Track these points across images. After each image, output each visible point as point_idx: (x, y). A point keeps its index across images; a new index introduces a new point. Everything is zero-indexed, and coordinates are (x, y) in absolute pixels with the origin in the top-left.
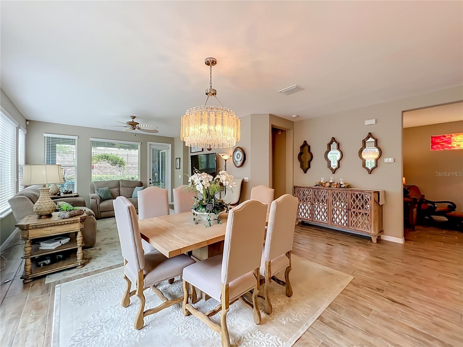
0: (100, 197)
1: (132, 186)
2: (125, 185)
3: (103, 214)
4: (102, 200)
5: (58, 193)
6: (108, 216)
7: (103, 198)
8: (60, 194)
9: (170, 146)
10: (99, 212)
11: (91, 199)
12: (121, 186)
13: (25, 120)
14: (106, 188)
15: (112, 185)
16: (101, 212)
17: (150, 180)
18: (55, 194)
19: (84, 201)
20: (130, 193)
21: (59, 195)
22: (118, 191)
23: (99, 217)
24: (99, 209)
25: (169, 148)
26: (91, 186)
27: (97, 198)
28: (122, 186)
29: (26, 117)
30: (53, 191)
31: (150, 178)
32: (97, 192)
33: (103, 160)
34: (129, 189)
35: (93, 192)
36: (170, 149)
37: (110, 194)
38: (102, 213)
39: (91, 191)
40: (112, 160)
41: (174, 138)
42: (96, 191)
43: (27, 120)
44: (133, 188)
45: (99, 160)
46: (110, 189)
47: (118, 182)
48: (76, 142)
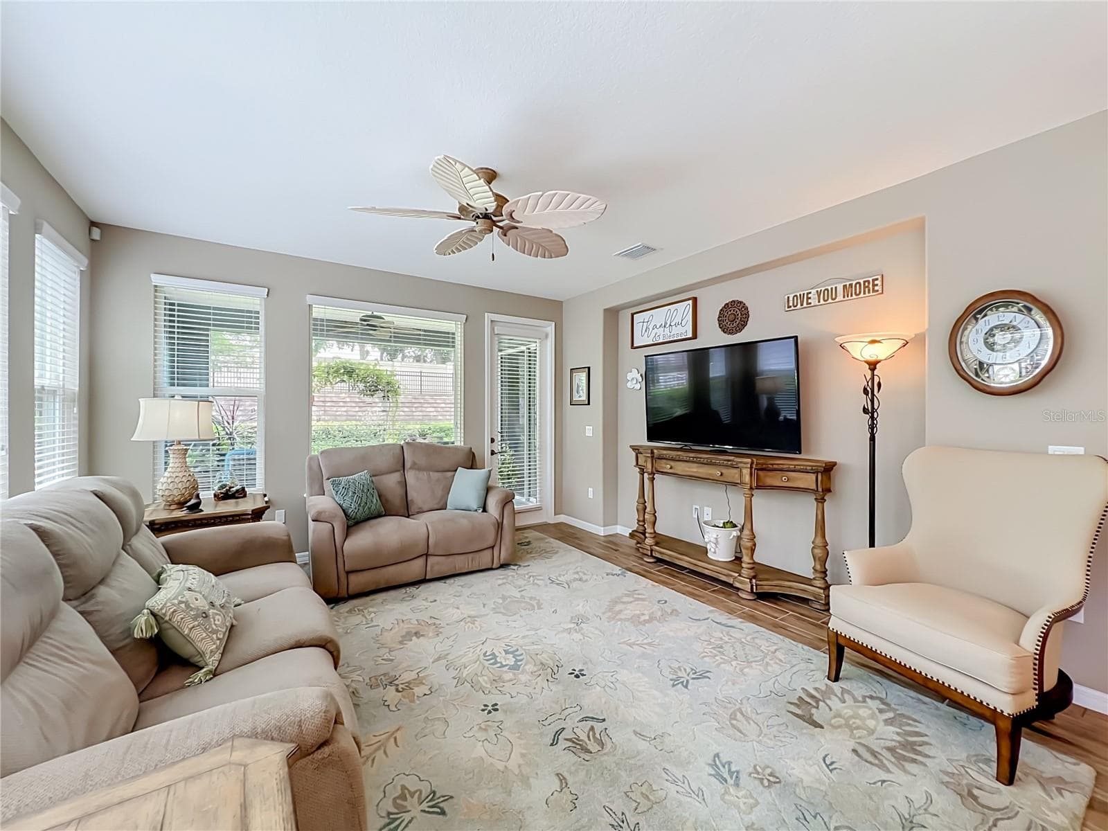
0: (344, 511)
1: (447, 465)
2: (422, 461)
3: (357, 581)
4: (353, 523)
5: (193, 501)
6: (373, 588)
7: (352, 515)
8: (199, 504)
9: (550, 328)
10: (342, 575)
11: (311, 524)
12: (408, 465)
13: (88, 225)
14: (362, 476)
15: (383, 462)
16: (348, 573)
17: (493, 440)
18: (181, 505)
19: (289, 536)
20: (439, 493)
21: (195, 507)
22: (399, 482)
23: (344, 593)
24: (340, 560)
25: (547, 336)
26: (310, 468)
27: (335, 516)
28: (415, 467)
29: (89, 216)
30: (176, 493)
31: (491, 434)
32: (334, 492)
33: (338, 379)
34: (435, 475)
35: (317, 488)
36: (549, 339)
37: (376, 495)
38: (352, 578)
39: (311, 486)
40: (364, 380)
41: (562, 302)
42: (328, 485)
43: (93, 224)
44: (450, 474)
45: (327, 380)
46: (373, 478)
47: (398, 451)
48: (262, 321)
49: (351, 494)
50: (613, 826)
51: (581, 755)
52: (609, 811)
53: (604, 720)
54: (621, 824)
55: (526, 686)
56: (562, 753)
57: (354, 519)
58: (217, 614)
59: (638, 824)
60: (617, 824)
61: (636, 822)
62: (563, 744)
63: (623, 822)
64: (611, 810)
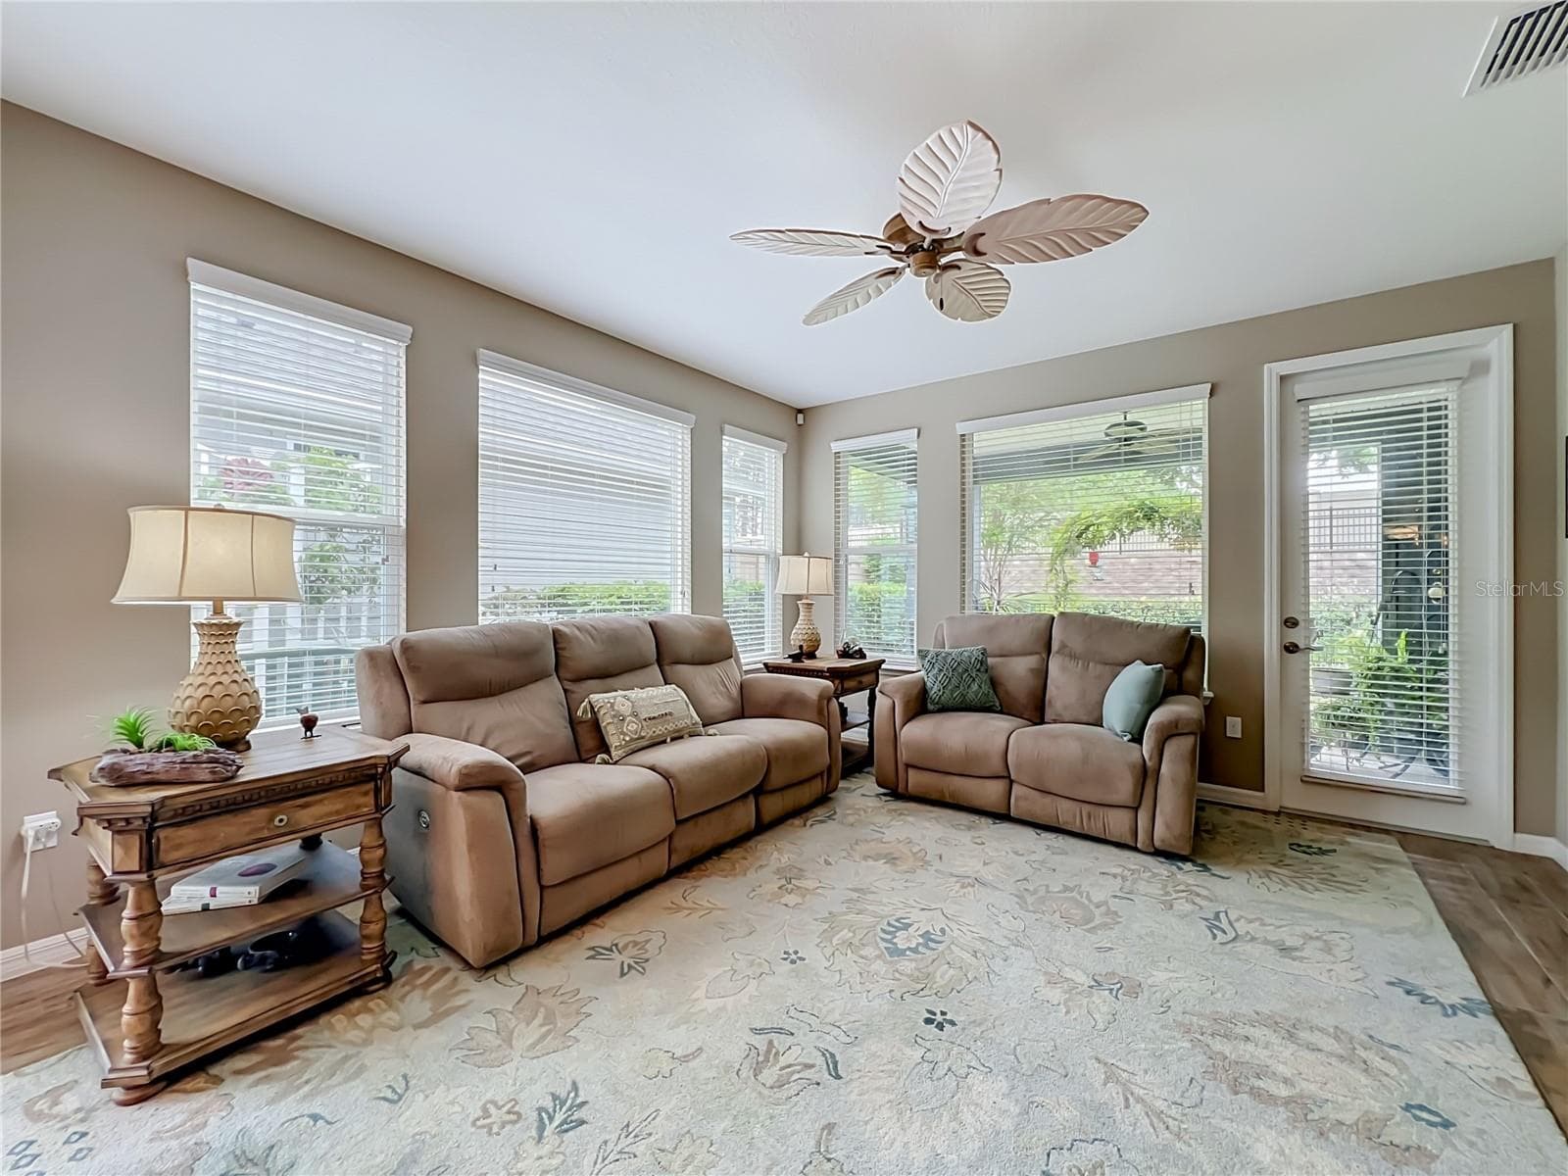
2: (1077, 644)
4: (936, 708)
7: (935, 697)
15: (1016, 638)
16: (907, 766)
22: (1036, 671)
24: (899, 751)
27: (896, 692)
28: (1066, 651)
32: (922, 666)
46: (1001, 656)
49: (936, 671)
50: (628, 1126)
51: (746, 1065)
52: (653, 1116)
53: (838, 1077)
54: (632, 1135)
55: (861, 974)
56: (742, 1043)
57: (937, 703)
58: (634, 722)
59: (635, 1156)
60: (630, 1130)
61: (637, 1154)
62: (760, 1042)
63: (635, 1137)
64: (654, 1119)
